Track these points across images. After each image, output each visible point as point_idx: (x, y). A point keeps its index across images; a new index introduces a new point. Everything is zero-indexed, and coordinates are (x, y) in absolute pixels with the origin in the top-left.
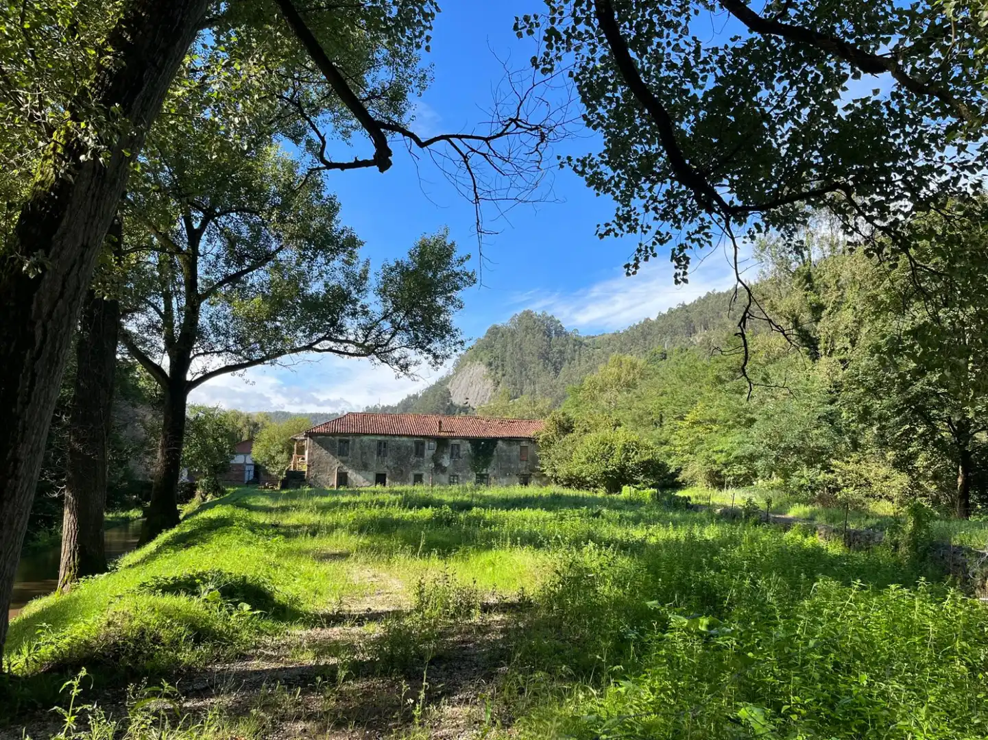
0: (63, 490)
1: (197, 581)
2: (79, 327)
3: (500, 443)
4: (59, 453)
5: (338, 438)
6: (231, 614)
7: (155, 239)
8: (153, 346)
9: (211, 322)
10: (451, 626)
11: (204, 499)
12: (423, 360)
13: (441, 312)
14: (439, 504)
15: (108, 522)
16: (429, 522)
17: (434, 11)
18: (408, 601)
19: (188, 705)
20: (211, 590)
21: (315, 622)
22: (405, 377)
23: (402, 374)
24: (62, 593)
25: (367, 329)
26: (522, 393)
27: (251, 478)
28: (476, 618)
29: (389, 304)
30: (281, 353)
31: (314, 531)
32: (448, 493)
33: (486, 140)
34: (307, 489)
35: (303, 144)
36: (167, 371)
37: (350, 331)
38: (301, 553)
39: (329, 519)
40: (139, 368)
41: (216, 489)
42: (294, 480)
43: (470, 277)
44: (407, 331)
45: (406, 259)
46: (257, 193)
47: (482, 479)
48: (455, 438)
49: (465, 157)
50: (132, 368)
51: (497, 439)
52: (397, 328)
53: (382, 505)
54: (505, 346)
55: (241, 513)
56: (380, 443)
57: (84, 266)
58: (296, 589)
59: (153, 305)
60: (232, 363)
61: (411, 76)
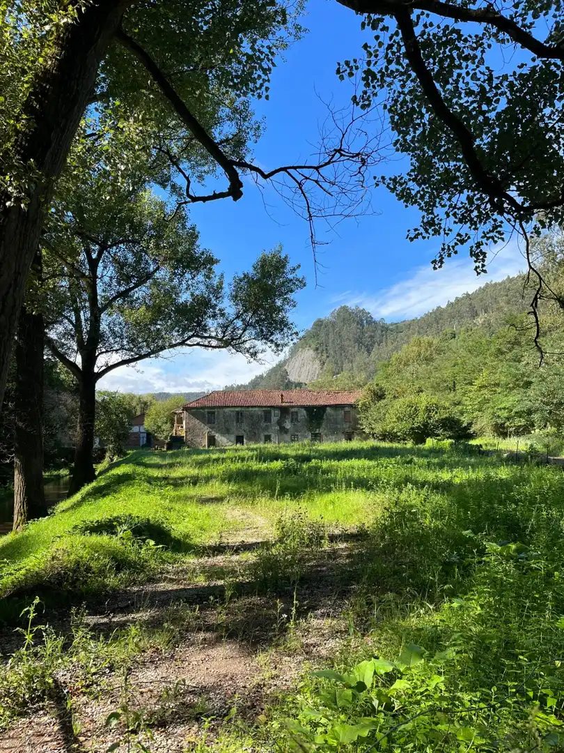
0: (13, 457)
1: (115, 523)
2: (16, 338)
3: (328, 408)
4: (8, 430)
5: (206, 410)
6: (141, 548)
7: (66, 269)
8: (69, 349)
9: (110, 328)
10: (307, 553)
11: (112, 460)
12: (268, 348)
13: (280, 311)
14: (285, 457)
15: (46, 479)
16: (280, 472)
17: (271, 66)
18: (271, 534)
19: (115, 619)
20: (125, 530)
21: (203, 553)
22: (255, 362)
23: (252, 360)
24: (17, 533)
25: (224, 327)
26: (342, 370)
27: (145, 442)
28: (327, 546)
29: (240, 307)
30: (163, 348)
31: (195, 481)
32: (292, 449)
33: (317, 168)
34: (187, 449)
35: (169, 188)
36: (80, 366)
37: (211, 329)
38: (187, 498)
39: (205, 472)
40: (60, 365)
41: (120, 452)
42: (176, 442)
43: (300, 282)
44: (255, 327)
45: (251, 271)
46: (137, 228)
47: (316, 437)
48: (293, 407)
49: (300, 184)
50: (55, 365)
51: (326, 406)
52: (247, 325)
53: (243, 459)
54: (327, 335)
55: (140, 469)
56: (238, 412)
57: (17, 289)
58: (186, 527)
59: (66, 318)
60: (127, 357)
61: (248, 128)
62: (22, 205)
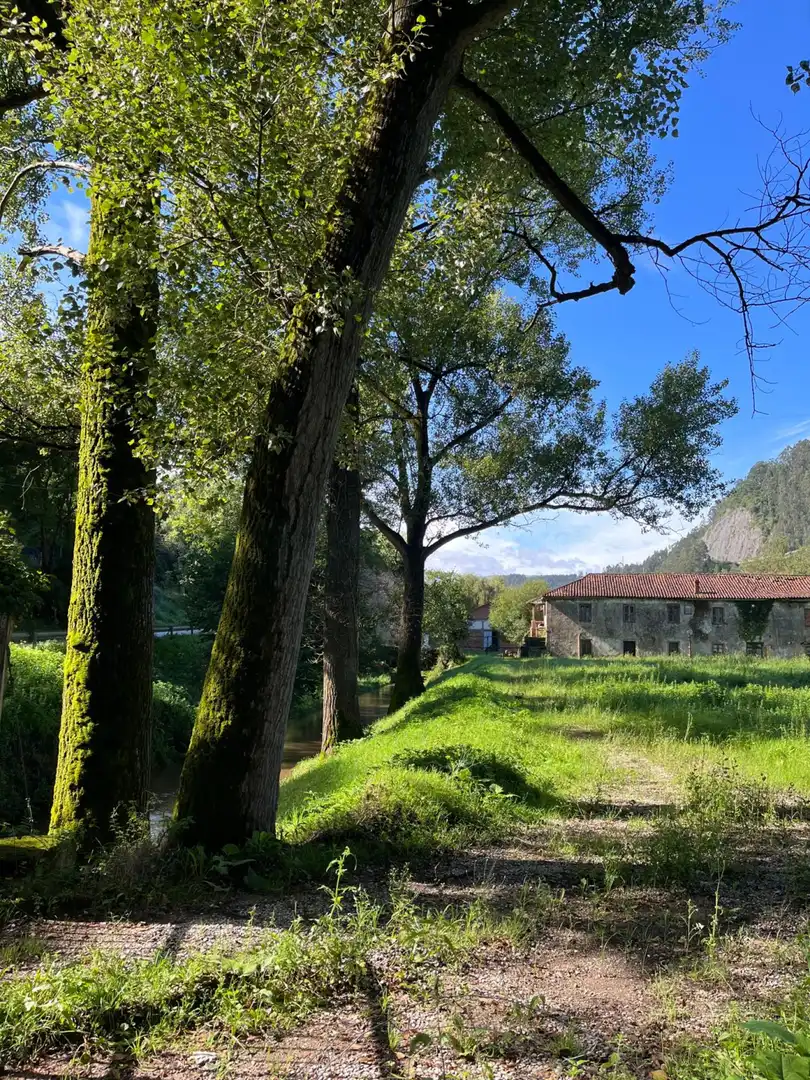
0: (322, 657)
1: (448, 757)
2: (327, 501)
3: (776, 604)
4: (317, 621)
5: (578, 602)
6: (484, 796)
7: (388, 407)
8: (391, 514)
9: (443, 485)
10: (738, 831)
11: (446, 667)
12: (673, 508)
13: (693, 452)
14: (703, 678)
15: (361, 687)
16: (693, 700)
17: (680, 87)
18: (680, 796)
19: (448, 892)
20: (462, 768)
21: (573, 812)
22: (653, 531)
23: (648, 527)
24: (325, 756)
25: (605, 479)
26: (801, 543)
27: (490, 644)
28: (771, 824)
29: (630, 449)
30: (514, 512)
31: (561, 705)
32: (715, 665)
33: (756, 230)
34: (549, 658)
35: (527, 285)
36: (405, 538)
37: (587, 483)
38: (550, 729)
39: (576, 692)
40: (380, 536)
41: (456, 656)
42: (534, 647)
43: (728, 407)
44: (653, 478)
45: (649, 394)
46: (482, 345)
47: (754, 648)
48: (715, 600)
49: (727, 257)
50: (374, 536)
51: (773, 600)
52: (641, 475)
53: (634, 677)
54: (775, 487)
55: (483, 682)
56: (626, 607)
57: (327, 439)
58: (548, 772)
59: (389, 473)
60: (465, 526)
61: (645, 183)
62: (335, 330)
